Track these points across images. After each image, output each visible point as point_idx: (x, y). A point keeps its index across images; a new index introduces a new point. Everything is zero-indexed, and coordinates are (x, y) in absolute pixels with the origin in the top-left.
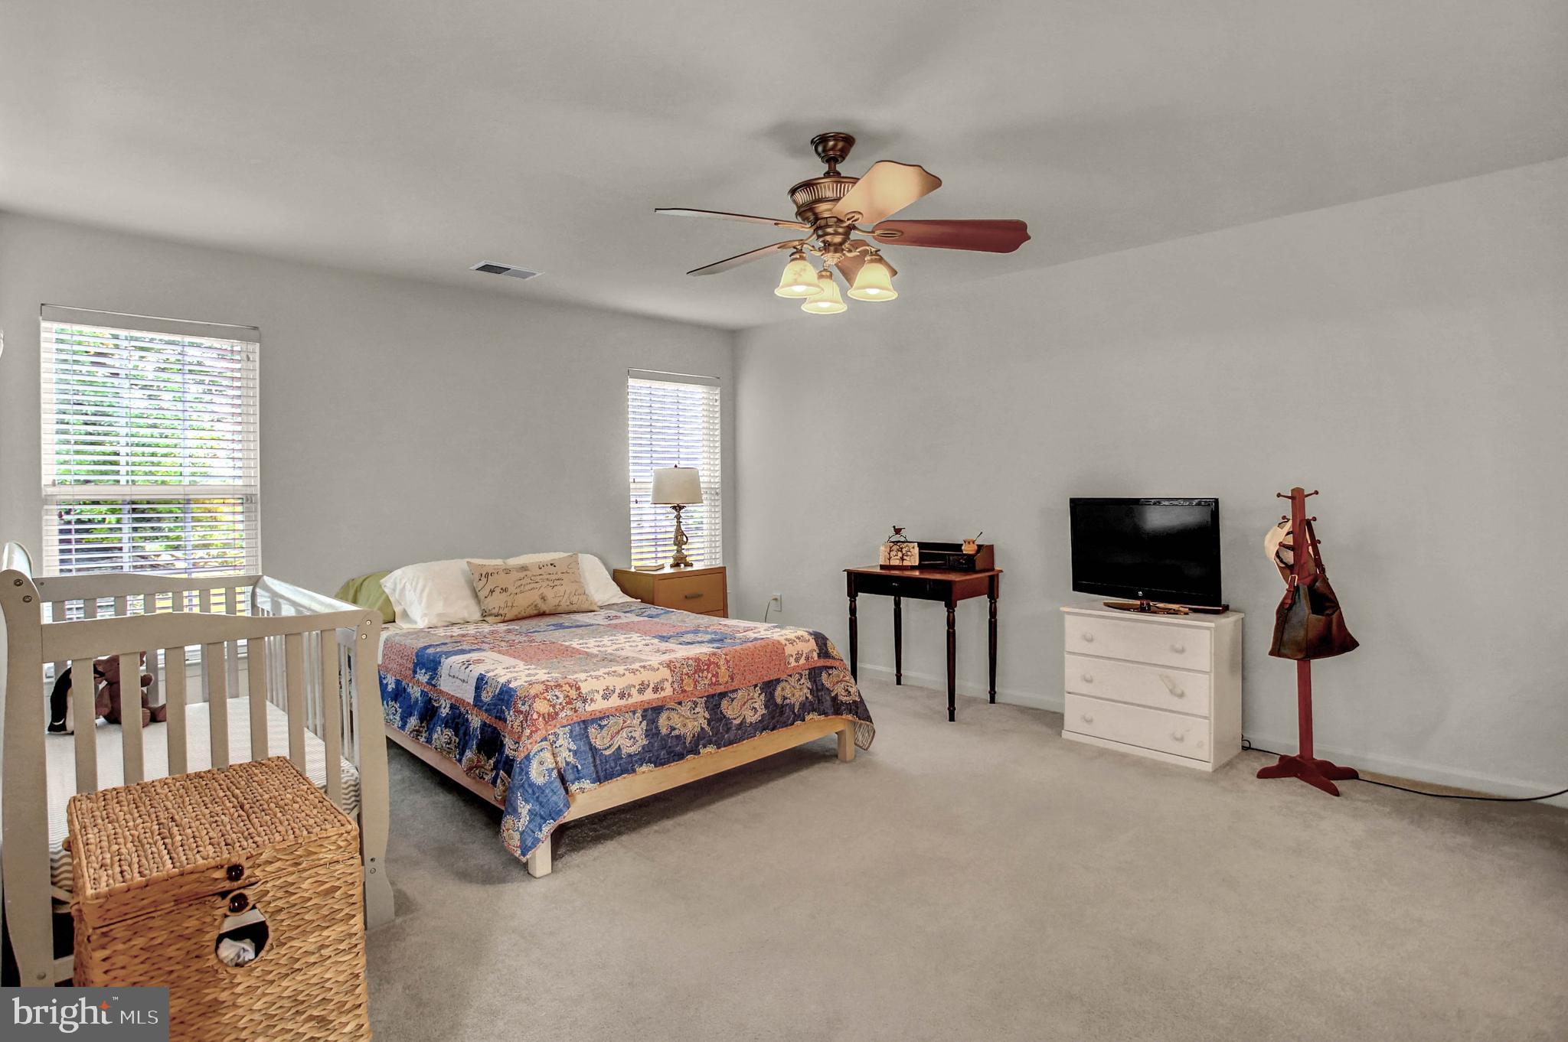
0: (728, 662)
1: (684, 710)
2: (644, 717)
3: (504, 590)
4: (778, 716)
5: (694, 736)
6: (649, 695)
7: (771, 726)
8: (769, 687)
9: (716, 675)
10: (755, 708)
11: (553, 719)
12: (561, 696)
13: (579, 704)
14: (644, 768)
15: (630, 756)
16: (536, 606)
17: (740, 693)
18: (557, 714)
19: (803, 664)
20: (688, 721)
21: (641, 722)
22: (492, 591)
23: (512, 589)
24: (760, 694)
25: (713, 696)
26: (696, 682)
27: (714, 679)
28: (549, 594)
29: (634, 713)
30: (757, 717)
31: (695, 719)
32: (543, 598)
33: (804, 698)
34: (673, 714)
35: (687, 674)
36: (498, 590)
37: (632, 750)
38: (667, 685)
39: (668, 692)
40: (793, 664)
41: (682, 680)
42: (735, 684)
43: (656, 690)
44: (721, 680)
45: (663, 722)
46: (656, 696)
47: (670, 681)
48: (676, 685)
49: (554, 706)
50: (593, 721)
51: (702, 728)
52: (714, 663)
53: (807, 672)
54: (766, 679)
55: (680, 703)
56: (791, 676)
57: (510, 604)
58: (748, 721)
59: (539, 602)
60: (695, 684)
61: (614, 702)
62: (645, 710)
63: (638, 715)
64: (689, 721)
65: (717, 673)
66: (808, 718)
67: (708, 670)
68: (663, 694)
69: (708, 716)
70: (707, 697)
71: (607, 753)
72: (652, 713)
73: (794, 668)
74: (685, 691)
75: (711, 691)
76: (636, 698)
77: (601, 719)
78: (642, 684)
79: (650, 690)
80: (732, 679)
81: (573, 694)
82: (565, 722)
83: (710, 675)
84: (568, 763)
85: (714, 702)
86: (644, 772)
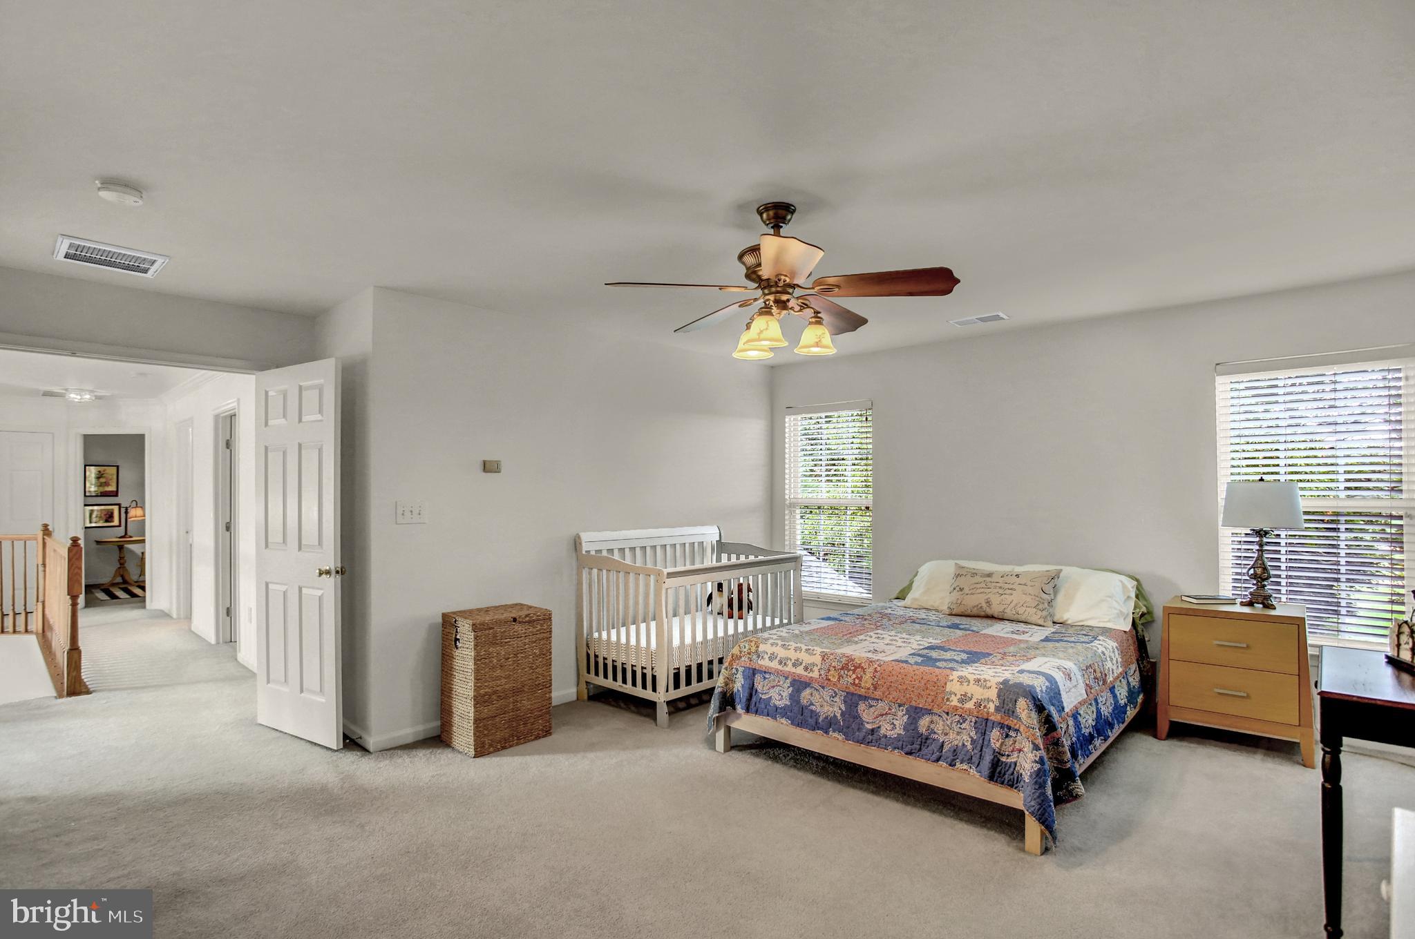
0: (876, 671)
1: (826, 694)
2: (792, 684)
3: (961, 590)
4: (916, 744)
5: (826, 718)
6: (800, 670)
7: (908, 749)
8: (915, 713)
9: (860, 679)
10: (895, 725)
11: (738, 659)
12: (747, 647)
13: (755, 657)
14: (784, 720)
15: (775, 706)
16: (981, 607)
17: (881, 704)
18: (741, 657)
19: (970, 709)
20: (825, 704)
21: (789, 687)
22: (954, 589)
23: (966, 590)
24: (904, 715)
25: (853, 694)
26: (840, 677)
27: (857, 681)
28: (995, 600)
29: (787, 678)
30: (893, 734)
31: (832, 706)
32: (988, 602)
33: (960, 744)
34: (815, 692)
35: (834, 667)
36: (958, 589)
37: (778, 703)
38: (816, 669)
39: (815, 674)
40: (955, 701)
41: (829, 670)
42: (878, 694)
43: (806, 669)
44: (863, 685)
45: (806, 694)
46: (806, 674)
47: (819, 667)
48: (822, 672)
49: (741, 652)
50: (761, 672)
51: (835, 716)
52: (862, 667)
53: (973, 720)
54: (914, 704)
55: (823, 688)
56: (947, 713)
57: (959, 602)
58: (883, 731)
59: (984, 605)
60: (839, 678)
61: (774, 665)
62: (794, 680)
63: (788, 681)
64: (827, 705)
65: (862, 677)
66: (958, 765)
67: (854, 671)
68: (811, 675)
69: (844, 709)
70: (847, 693)
71: (763, 697)
72: (799, 685)
73: (956, 708)
74: (829, 680)
75: (852, 689)
76: (789, 668)
77: (765, 672)
78: (797, 660)
79: (802, 667)
80: (875, 688)
81: (753, 649)
82: (743, 665)
83: (854, 676)
84: (738, 690)
85: (853, 700)
86: (782, 723)
